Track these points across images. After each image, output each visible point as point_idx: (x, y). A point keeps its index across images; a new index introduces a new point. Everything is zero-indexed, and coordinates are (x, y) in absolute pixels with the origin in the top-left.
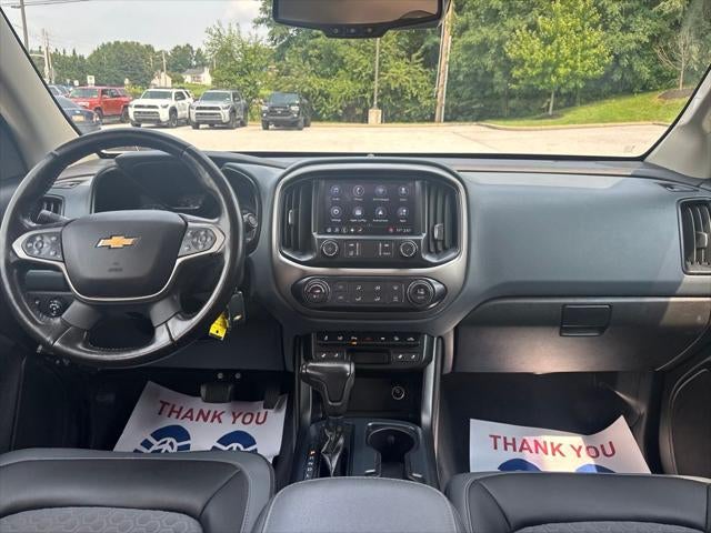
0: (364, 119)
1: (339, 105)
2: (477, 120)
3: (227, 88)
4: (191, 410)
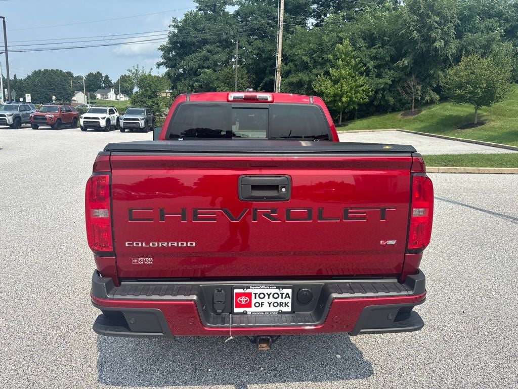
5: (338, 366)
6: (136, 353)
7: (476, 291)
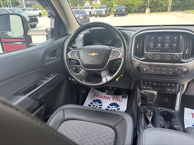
0: (144, 12)
1: (137, 8)
2: (182, 11)
3: (105, 5)
4: (102, 96)
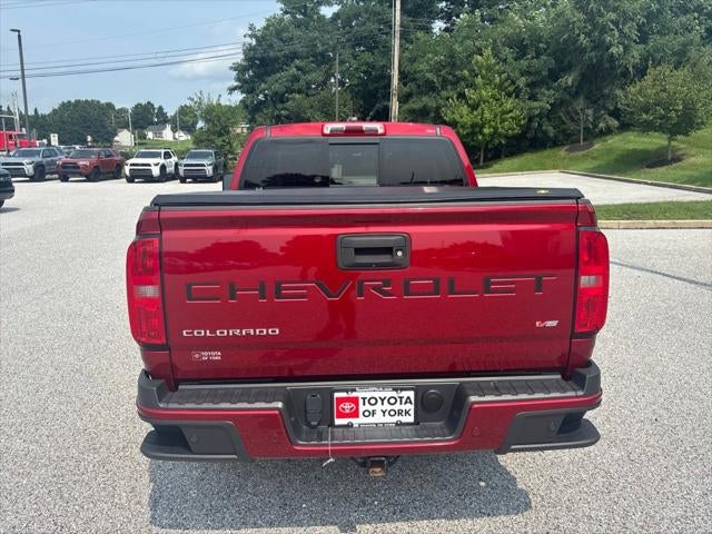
5: (482, 497)
6: (203, 483)
7: (674, 391)
